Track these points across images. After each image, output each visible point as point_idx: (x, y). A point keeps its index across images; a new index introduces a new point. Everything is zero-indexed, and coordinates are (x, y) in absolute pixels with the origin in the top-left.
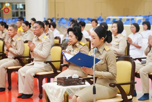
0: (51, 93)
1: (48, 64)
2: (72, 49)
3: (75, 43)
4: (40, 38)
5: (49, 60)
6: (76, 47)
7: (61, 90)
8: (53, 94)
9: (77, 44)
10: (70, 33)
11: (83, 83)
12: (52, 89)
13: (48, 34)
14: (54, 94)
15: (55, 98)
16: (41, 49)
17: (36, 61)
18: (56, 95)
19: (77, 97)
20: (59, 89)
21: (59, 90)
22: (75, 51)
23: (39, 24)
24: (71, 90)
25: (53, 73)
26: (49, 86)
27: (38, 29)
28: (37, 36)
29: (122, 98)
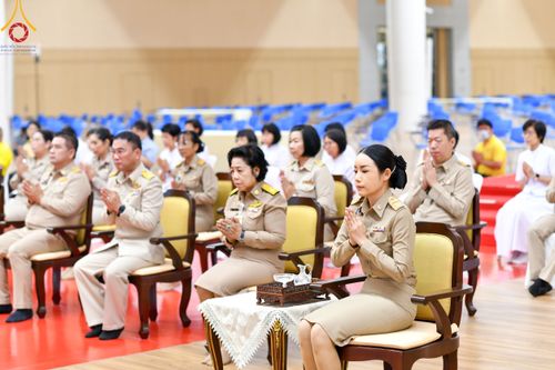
0: (228, 326)
1: (161, 245)
2: (243, 205)
3: (251, 188)
4: (132, 176)
5: (164, 236)
6: (253, 197)
7: (262, 317)
8: (234, 329)
9: (256, 192)
10: (237, 161)
11: (324, 296)
12: (230, 315)
13: (106, 164)
14: (237, 327)
15: (243, 338)
16: (138, 207)
17: (122, 238)
18: (246, 331)
19: (312, 324)
20: (255, 314)
21: (254, 318)
22: (250, 209)
23: (129, 140)
24: (291, 316)
25: (173, 268)
26: (218, 308)
27: (125, 154)
28: (121, 173)
29: (438, 331)
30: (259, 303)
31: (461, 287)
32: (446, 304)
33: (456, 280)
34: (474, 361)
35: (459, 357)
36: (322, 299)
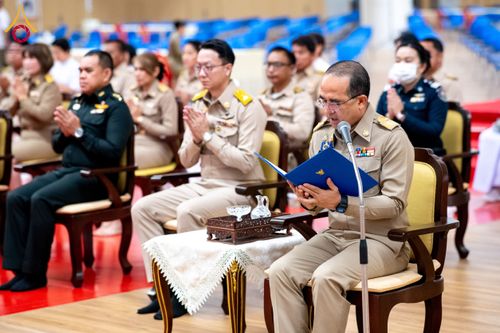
11: (285, 231)
29: (420, 272)
30: (210, 239)
31: (446, 221)
32: (428, 240)
33: (440, 214)
34: (461, 311)
35: (443, 305)
36: (283, 235)
